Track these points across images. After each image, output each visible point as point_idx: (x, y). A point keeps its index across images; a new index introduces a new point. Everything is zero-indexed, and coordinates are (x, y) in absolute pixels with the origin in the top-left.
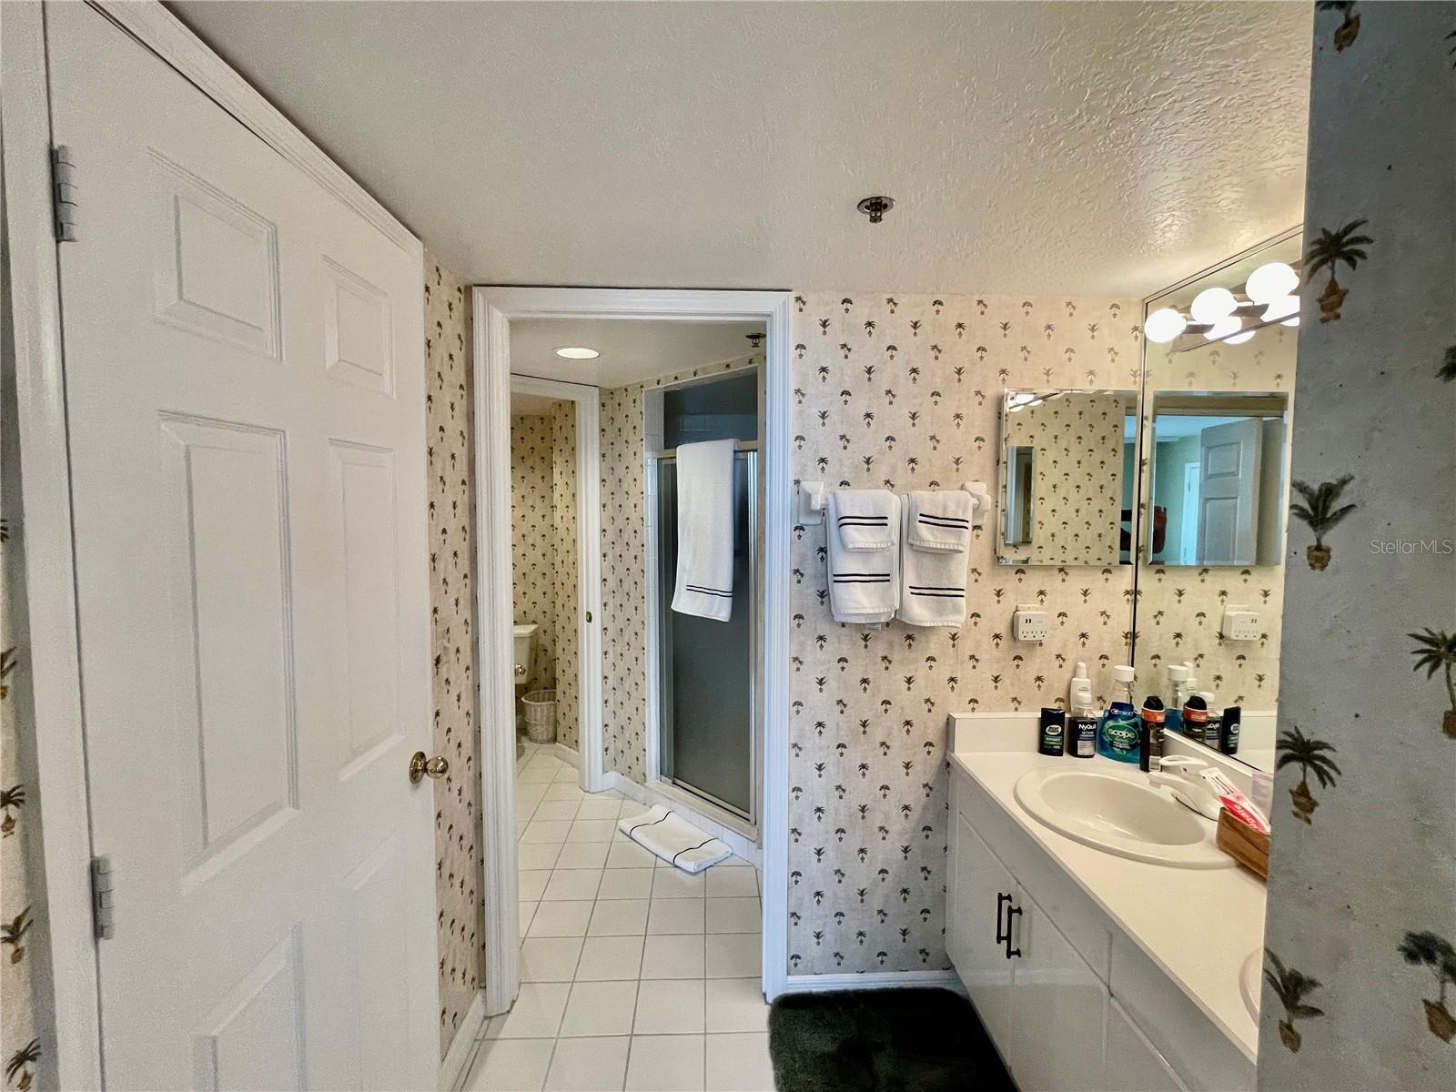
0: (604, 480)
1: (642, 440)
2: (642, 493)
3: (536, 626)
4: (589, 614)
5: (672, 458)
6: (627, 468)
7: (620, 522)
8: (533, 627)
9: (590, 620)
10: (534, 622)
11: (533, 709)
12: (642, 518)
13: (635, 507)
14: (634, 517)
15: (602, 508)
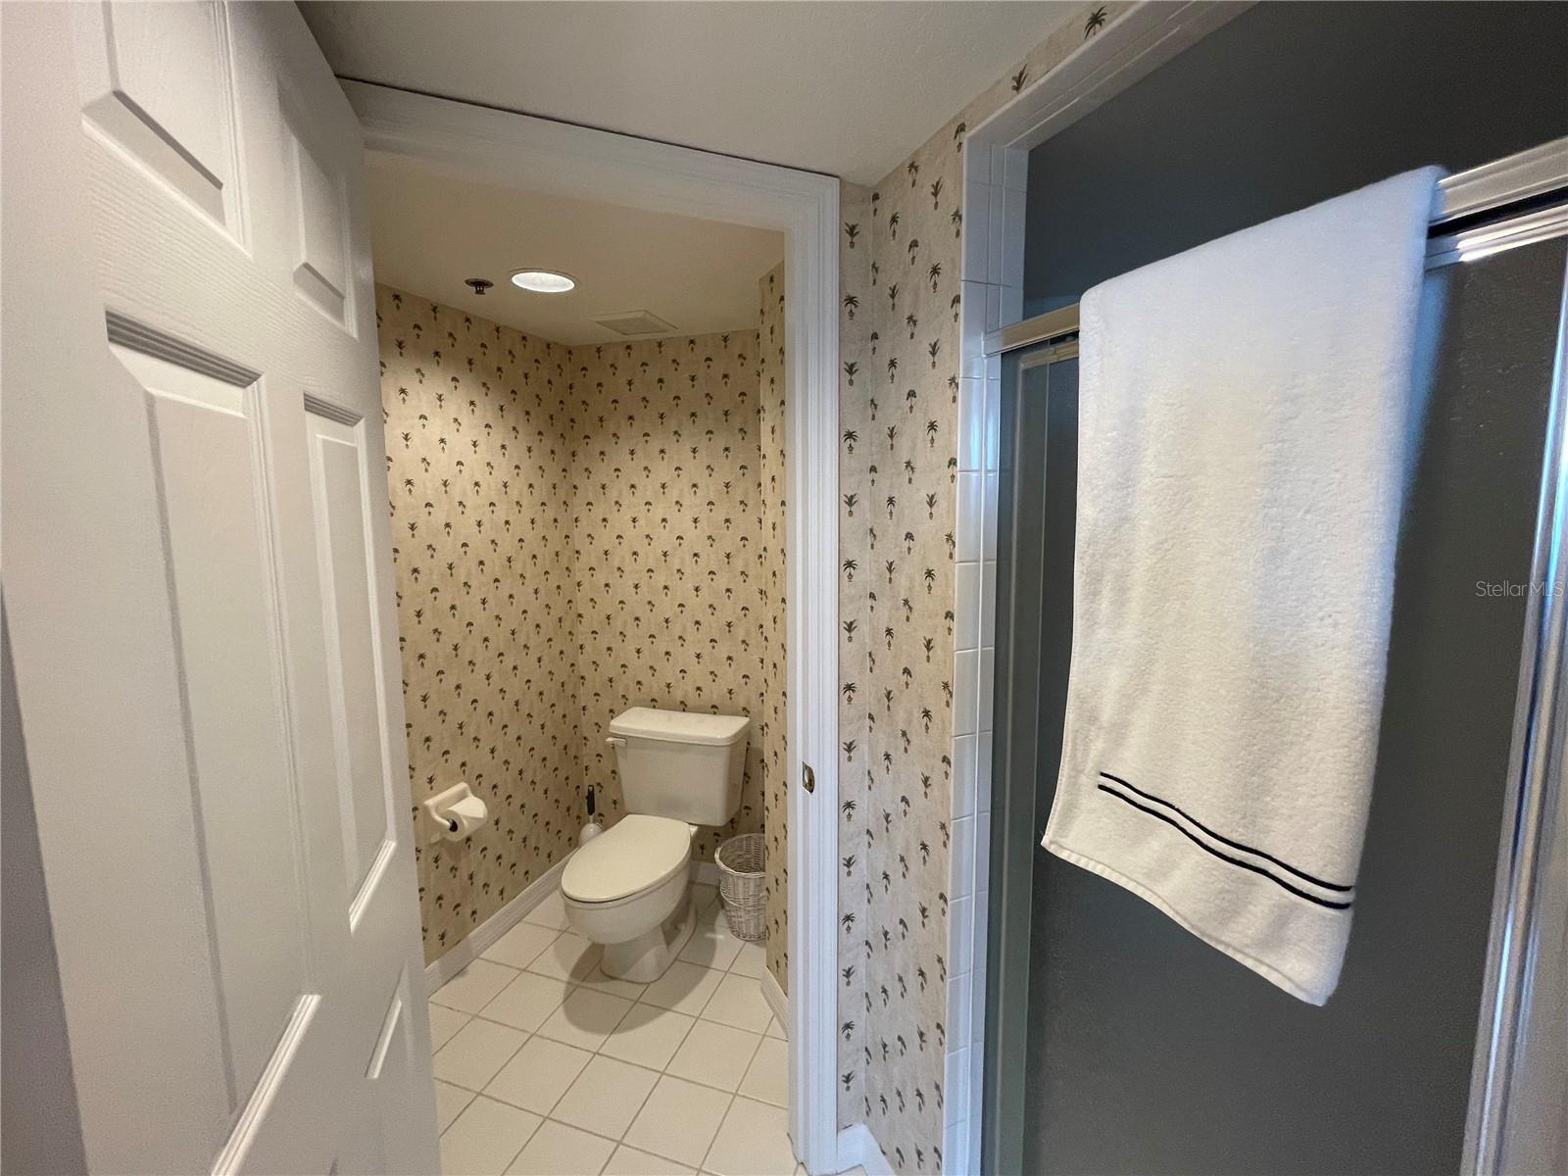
0: (850, 435)
1: (956, 300)
2: (953, 462)
3: (746, 720)
4: (808, 769)
5: (1061, 339)
6: (912, 394)
7: (891, 547)
8: (741, 722)
9: (810, 786)
10: (746, 712)
11: (731, 879)
12: (949, 537)
13: (931, 504)
14: (928, 531)
15: (846, 508)
